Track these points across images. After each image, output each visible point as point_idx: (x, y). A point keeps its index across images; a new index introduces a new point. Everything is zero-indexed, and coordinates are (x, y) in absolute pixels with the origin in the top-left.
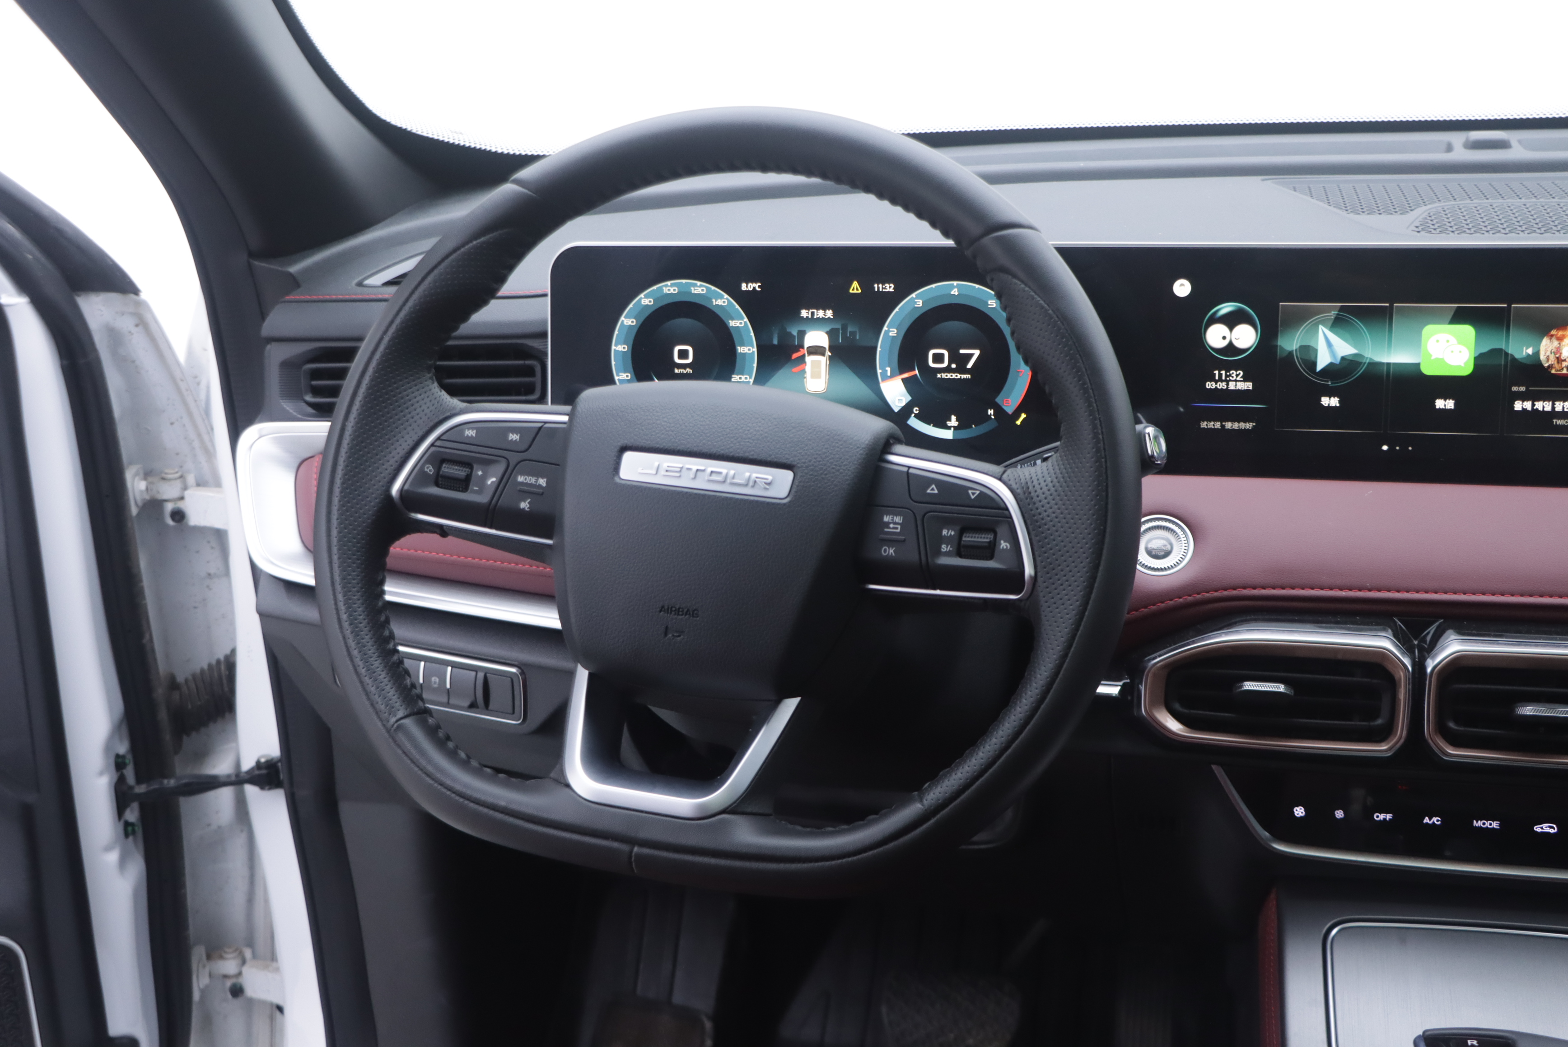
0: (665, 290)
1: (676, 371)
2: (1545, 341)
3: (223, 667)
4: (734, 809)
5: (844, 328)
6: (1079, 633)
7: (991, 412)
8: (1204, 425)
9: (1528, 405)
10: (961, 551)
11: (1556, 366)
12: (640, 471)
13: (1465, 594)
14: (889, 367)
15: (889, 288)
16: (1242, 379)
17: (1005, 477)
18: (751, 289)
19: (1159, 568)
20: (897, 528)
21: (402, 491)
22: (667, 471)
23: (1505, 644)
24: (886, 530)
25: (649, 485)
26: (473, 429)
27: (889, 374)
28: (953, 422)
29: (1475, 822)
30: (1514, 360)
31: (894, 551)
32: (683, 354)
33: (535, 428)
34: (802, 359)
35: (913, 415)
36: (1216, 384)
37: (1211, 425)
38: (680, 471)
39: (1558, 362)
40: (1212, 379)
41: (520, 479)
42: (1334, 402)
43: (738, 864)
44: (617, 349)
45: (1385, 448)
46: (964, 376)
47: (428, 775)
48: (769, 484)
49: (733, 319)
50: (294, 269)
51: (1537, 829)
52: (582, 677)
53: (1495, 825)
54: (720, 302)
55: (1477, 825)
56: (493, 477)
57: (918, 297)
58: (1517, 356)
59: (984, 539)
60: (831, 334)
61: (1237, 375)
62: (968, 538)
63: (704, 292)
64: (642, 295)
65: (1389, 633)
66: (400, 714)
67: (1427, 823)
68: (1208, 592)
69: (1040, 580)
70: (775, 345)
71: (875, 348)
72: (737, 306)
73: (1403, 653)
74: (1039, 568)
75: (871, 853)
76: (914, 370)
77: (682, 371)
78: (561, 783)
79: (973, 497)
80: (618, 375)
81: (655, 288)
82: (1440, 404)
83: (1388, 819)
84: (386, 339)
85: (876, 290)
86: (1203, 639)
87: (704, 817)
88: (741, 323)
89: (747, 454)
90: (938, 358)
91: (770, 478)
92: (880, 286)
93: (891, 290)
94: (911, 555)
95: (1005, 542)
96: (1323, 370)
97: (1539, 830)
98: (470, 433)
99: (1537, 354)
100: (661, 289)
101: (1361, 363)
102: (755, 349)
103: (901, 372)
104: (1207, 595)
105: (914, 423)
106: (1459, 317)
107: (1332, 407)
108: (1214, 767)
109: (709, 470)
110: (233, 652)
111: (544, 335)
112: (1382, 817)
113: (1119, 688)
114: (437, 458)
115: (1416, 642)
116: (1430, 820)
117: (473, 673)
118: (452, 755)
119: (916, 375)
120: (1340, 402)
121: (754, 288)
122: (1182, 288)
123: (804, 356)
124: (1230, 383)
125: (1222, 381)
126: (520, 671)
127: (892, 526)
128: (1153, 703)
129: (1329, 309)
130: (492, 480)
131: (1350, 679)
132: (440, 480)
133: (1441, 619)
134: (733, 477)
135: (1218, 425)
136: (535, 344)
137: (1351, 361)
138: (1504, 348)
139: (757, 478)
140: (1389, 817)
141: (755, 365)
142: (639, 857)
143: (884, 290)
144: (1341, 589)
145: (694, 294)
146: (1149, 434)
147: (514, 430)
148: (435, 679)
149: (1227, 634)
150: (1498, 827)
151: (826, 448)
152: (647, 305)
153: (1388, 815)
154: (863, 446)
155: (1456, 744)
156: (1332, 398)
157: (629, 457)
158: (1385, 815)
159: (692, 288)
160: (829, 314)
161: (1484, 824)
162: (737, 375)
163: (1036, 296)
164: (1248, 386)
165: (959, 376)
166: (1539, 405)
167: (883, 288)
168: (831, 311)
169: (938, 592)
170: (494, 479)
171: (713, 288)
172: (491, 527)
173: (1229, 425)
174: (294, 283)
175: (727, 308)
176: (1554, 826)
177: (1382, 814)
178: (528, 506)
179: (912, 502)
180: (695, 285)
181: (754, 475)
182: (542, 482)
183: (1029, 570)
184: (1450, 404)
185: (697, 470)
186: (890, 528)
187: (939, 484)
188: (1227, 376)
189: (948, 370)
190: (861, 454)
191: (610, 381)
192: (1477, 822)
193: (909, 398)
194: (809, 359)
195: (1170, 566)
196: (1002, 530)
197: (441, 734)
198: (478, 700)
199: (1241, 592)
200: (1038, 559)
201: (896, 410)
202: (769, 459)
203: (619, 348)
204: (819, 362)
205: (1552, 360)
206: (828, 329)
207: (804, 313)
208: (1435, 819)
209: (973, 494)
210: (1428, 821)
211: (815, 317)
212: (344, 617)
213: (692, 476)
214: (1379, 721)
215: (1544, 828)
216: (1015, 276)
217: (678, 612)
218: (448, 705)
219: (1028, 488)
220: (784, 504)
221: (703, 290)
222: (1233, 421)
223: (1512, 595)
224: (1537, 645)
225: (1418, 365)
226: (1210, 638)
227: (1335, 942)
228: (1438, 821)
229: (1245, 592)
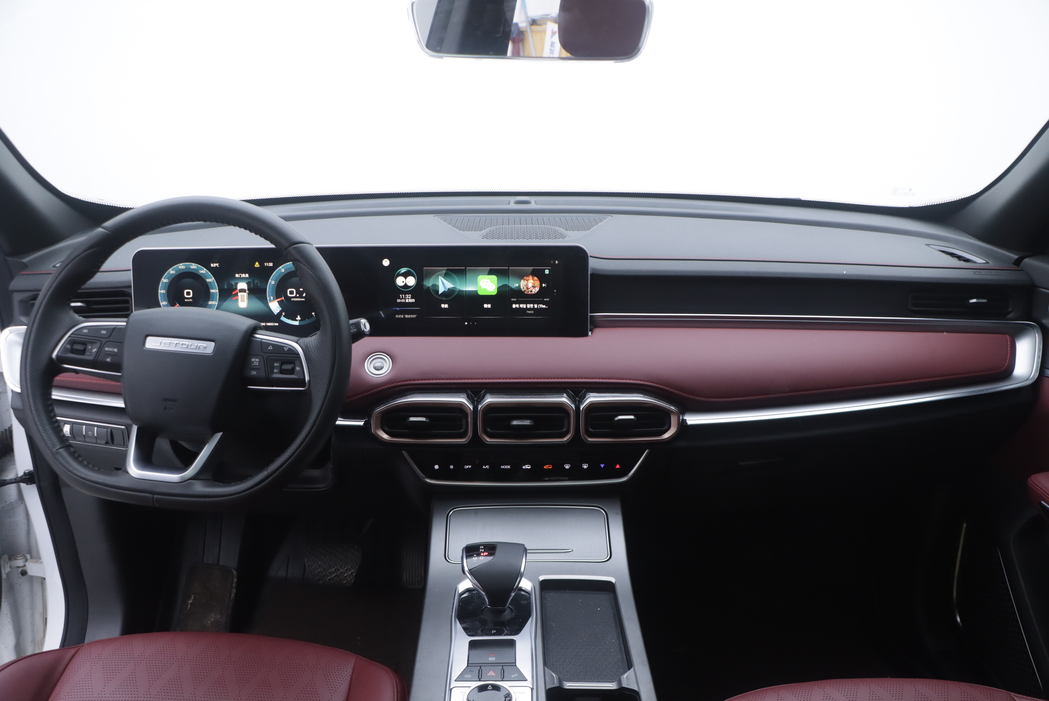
0: (180, 267)
1: (186, 300)
2: (522, 281)
3: (8, 432)
4: (195, 478)
5: (253, 281)
6: (325, 402)
7: (313, 314)
8: (397, 316)
9: (517, 306)
10: (282, 372)
11: (527, 290)
12: (154, 344)
13: (493, 379)
14: (272, 296)
15: (271, 264)
16: (411, 298)
17: (299, 342)
18: (215, 266)
19: (378, 374)
20: (256, 364)
21: (57, 356)
22: (164, 344)
23: (506, 398)
24: (253, 364)
25: (157, 350)
26: (87, 329)
27: (272, 299)
28: (299, 318)
30: (512, 288)
31: (256, 373)
32: (188, 293)
33: (112, 328)
34: (237, 294)
35: (283, 316)
36: (401, 300)
37: (400, 316)
38: (170, 344)
39: (527, 289)
40: (399, 298)
41: (107, 349)
42: (446, 306)
43: (195, 499)
44: (161, 292)
45: (466, 323)
46: (302, 299)
47: (70, 471)
48: (205, 348)
49: (208, 278)
50: (25, 260)
51: (524, 467)
52: (135, 429)
53: (509, 467)
54: (202, 272)
55: (502, 468)
56: (96, 349)
57: (282, 268)
58: (513, 287)
59: (289, 367)
60: (248, 284)
61: (409, 297)
62: (285, 367)
63: (196, 268)
64: (170, 270)
65: (465, 396)
66: (58, 447)
67: (484, 468)
68: (396, 383)
69: (311, 381)
70: (225, 289)
71: (266, 289)
72: (210, 273)
73: (470, 403)
74: (311, 378)
75: (247, 492)
76: (282, 297)
77: (188, 300)
79: (286, 350)
80: (162, 303)
81: (175, 266)
82: (486, 306)
84: (49, 293)
85: (266, 265)
86: (394, 402)
87: (183, 482)
88: (211, 280)
89: (196, 336)
90: (291, 293)
91: (205, 345)
92: (267, 264)
93: (272, 265)
94: (262, 374)
95: (298, 367)
96: (441, 294)
97: (524, 468)
98: (85, 331)
99: (519, 286)
100: (178, 267)
101: (455, 291)
102: (218, 291)
103: (277, 298)
105: (283, 319)
106: (491, 273)
107: (446, 308)
108: (403, 452)
109: (182, 343)
110: (11, 425)
111: (130, 287)
112: (467, 467)
113: (364, 422)
114: (72, 342)
115: (476, 399)
117: (106, 429)
118: (81, 463)
119: (283, 299)
120: (448, 306)
121: (216, 266)
122: (386, 263)
123: (237, 293)
124: (406, 299)
125: (403, 299)
126: (126, 427)
127: (255, 363)
128: (376, 428)
129: (442, 270)
130: (95, 350)
131: (455, 414)
132: (73, 351)
133: (485, 389)
134: (191, 346)
135: (402, 316)
136: (126, 290)
137: (452, 290)
138: (508, 284)
139: (200, 345)
140: (470, 467)
141: (218, 297)
142: (157, 499)
144: (447, 380)
145: (192, 269)
146: (362, 322)
147: (104, 329)
148: (90, 433)
149: (403, 399)
151: (228, 333)
152: (173, 274)
154: (243, 331)
155: (491, 436)
156: (445, 305)
157: (149, 339)
159: (191, 266)
160: (247, 275)
161: (505, 467)
162: (211, 301)
163: (309, 270)
164: (413, 300)
165: (300, 299)
166: (521, 306)
167: (268, 265)
168: (248, 274)
169: (274, 388)
170: (96, 350)
171: (200, 266)
172: (95, 369)
173: (406, 316)
174: (25, 266)
175: (205, 274)
176: (530, 466)
178: (110, 360)
179: (263, 353)
180: (192, 265)
181: (199, 344)
182: (116, 350)
183: (307, 378)
184: (489, 306)
185: (177, 343)
186: (254, 364)
187: (273, 345)
188: (405, 297)
189: (296, 297)
190: (242, 335)
191: (159, 306)
192: (502, 466)
193: (281, 309)
194: (240, 294)
195: (382, 373)
196: (297, 362)
197: (76, 455)
198: (109, 440)
200: (311, 374)
201: (276, 314)
202: (205, 338)
203: (162, 291)
204: (244, 295)
205: (525, 289)
206: (247, 282)
207: (237, 276)
208: (487, 466)
209: (286, 349)
211: (241, 277)
213: (174, 346)
214: (462, 430)
215: (526, 467)
216: (301, 262)
217: (170, 400)
218: (96, 443)
219: (308, 346)
220: (211, 356)
221: (195, 267)
222: (408, 314)
223: (510, 379)
224: (518, 398)
225: (477, 291)
226: (397, 401)
227: (452, 516)
228: (488, 467)
229: (411, 382)
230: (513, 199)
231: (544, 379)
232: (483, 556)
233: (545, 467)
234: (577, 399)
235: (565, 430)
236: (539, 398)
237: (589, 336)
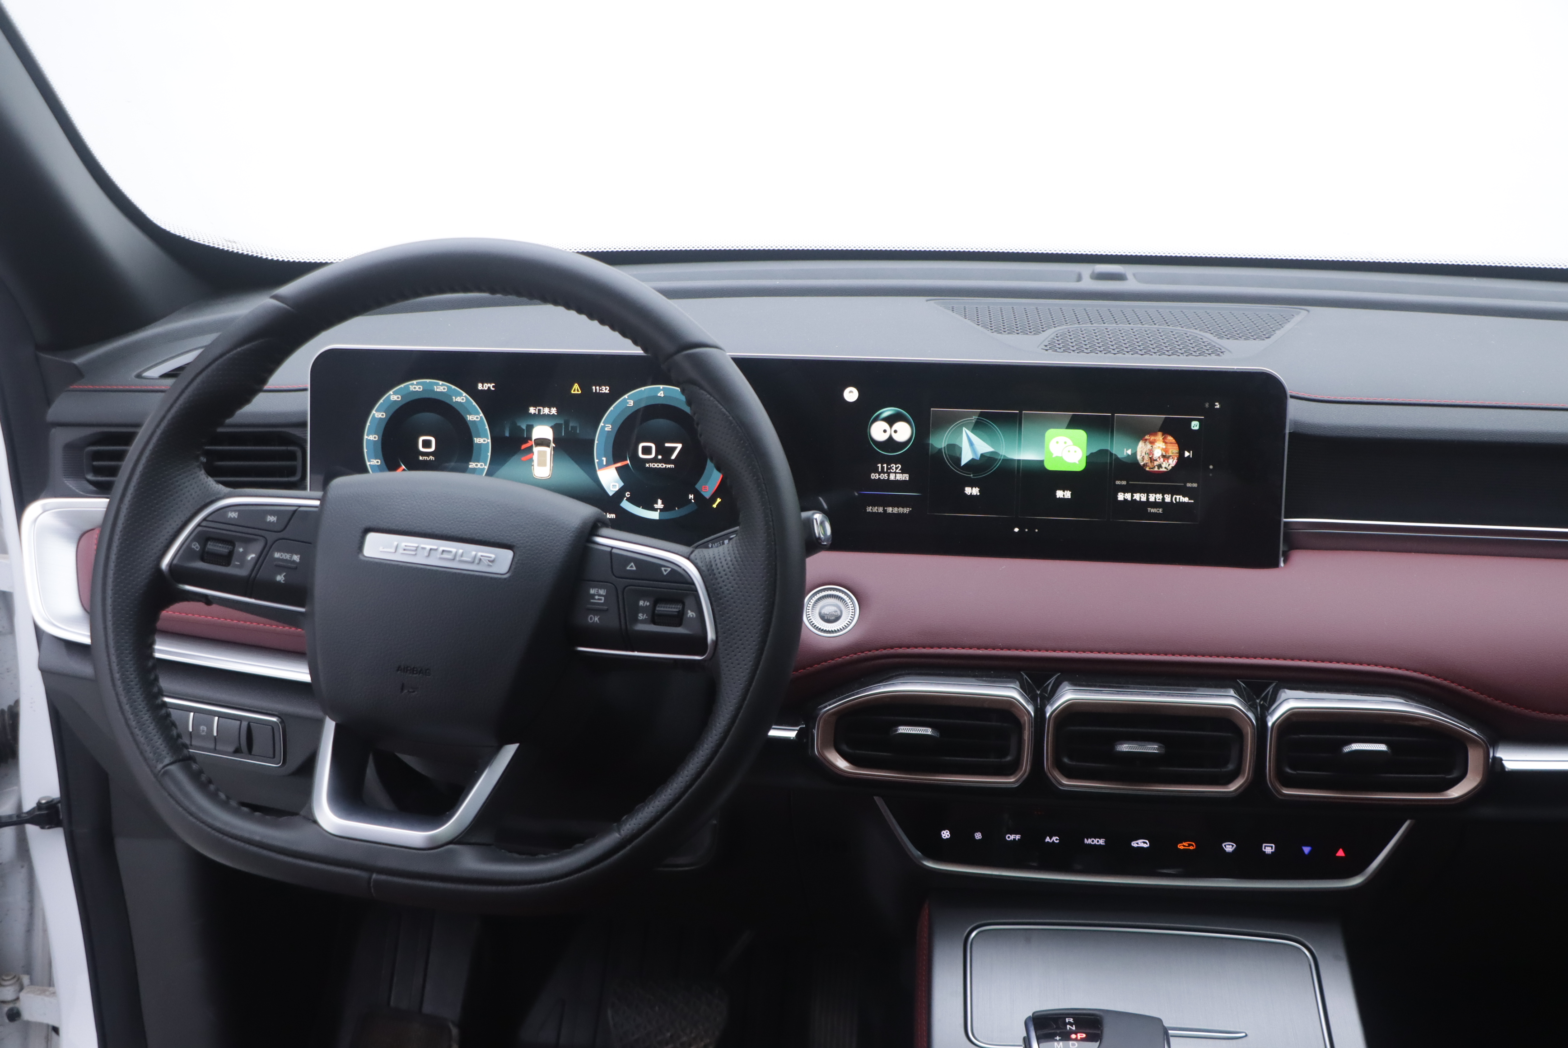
0: (412, 388)
1: (421, 458)
2: (1141, 444)
3: (9, 714)
4: (461, 839)
5: (567, 424)
6: (752, 688)
7: (691, 496)
8: (869, 509)
9: (1128, 496)
10: (655, 619)
11: (1150, 464)
12: (381, 549)
13: (1077, 652)
14: (605, 457)
15: (605, 390)
16: (900, 471)
17: (692, 556)
18: (486, 389)
19: (830, 630)
20: (601, 599)
21: (171, 565)
22: (404, 550)
23: (1108, 693)
24: (592, 601)
25: (389, 562)
26: (235, 511)
27: (605, 463)
28: (659, 505)
30: (1117, 458)
31: (599, 619)
32: (427, 444)
33: (290, 511)
34: (530, 450)
35: (625, 498)
36: (879, 475)
37: (875, 509)
38: (416, 550)
39: (1151, 462)
40: (876, 471)
41: (277, 555)
42: (975, 491)
43: (462, 887)
44: (369, 438)
45: (1016, 530)
46: (669, 466)
47: (191, 814)
48: (492, 561)
49: (470, 414)
50: (78, 361)
51: (1134, 844)
52: (330, 727)
53: (1102, 842)
54: (459, 399)
55: (1087, 843)
56: (253, 553)
57: (629, 398)
58: (1120, 456)
59: (672, 609)
60: (556, 429)
61: (896, 468)
62: (662, 608)
63: (446, 390)
64: (391, 392)
65: (1017, 685)
66: (167, 761)
67: (1048, 842)
68: (870, 651)
69: (720, 643)
70: (507, 437)
71: (593, 441)
72: (474, 403)
73: (1027, 702)
74: (719, 634)
75: (576, 876)
76: (627, 460)
77: (425, 458)
78: (310, 820)
79: (665, 573)
80: (369, 461)
81: (402, 386)
82: (1060, 494)
83: (1017, 839)
84: (159, 432)
85: (594, 391)
86: (865, 691)
87: (434, 847)
88: (477, 418)
89: (474, 536)
90: (647, 450)
91: (493, 556)
92: (598, 388)
93: (607, 391)
94: (613, 622)
95: (692, 611)
96: (966, 465)
97: (1136, 845)
98: (233, 515)
99: (1134, 454)
100: (407, 387)
101: (997, 459)
102: (489, 441)
103: (615, 462)
104: (870, 653)
105: (626, 505)
106: (1074, 423)
107: (973, 495)
108: (876, 798)
109: (441, 549)
110: (17, 702)
111: (303, 425)
112: (1012, 837)
113: (797, 732)
114: (203, 536)
115: (1039, 692)
116: (1050, 839)
117: (238, 722)
118: (213, 797)
119: (628, 464)
120: (979, 491)
121: (489, 388)
122: (851, 395)
123: (531, 447)
124: (891, 474)
125: (884, 473)
126: (280, 720)
127: (597, 597)
128: (825, 745)
129: (969, 415)
130: (251, 556)
131: (989, 723)
132: (205, 556)
133: (1058, 672)
134: (462, 556)
135: (881, 510)
136: (296, 432)
137: (989, 457)
138: (1109, 449)
139: (482, 556)
140: (1018, 837)
141: (489, 454)
142: (377, 882)
143: (601, 392)
144: (979, 648)
145: (437, 392)
146: (816, 519)
147: (272, 513)
148: (203, 728)
149: (885, 686)
150: (1104, 844)
151: (541, 531)
152: (395, 401)
153: (1017, 836)
154: (573, 529)
155: (1069, 776)
156: (974, 488)
157: (371, 537)
158: (1015, 835)
159: (435, 387)
160: (554, 411)
161: (1093, 841)
162: (474, 462)
163: (719, 405)
164: (906, 477)
165: (664, 466)
166: (1137, 496)
167: (600, 390)
168: (555, 409)
169: (636, 654)
170: (253, 555)
171: (453, 387)
172: (250, 597)
173: (890, 510)
174: (78, 373)
175: (465, 405)
176: (1147, 841)
177: (1013, 836)
178: (284, 579)
179: (614, 577)
180: (437, 384)
181: (480, 554)
182: (296, 558)
183: (711, 635)
184: (1068, 494)
185: (431, 549)
186: (595, 599)
187: (637, 561)
188: (888, 469)
189: (655, 460)
190: (571, 537)
191: (363, 469)
192: (1087, 840)
193: (622, 484)
194: (536, 450)
195: (839, 629)
196: (689, 601)
197: (203, 778)
198: (242, 746)
199: (898, 650)
200: (719, 626)
201: (611, 494)
202: (492, 540)
203: (370, 437)
204: (545, 452)
205: (1147, 460)
206: (553, 424)
207: (532, 410)
208: (1054, 838)
209: (665, 571)
210: (1049, 840)
211: (542, 413)
212: (117, 676)
213: (426, 554)
214: (1009, 758)
215: (1139, 843)
216: (702, 388)
217: (413, 671)
218: (215, 750)
219: (712, 566)
220: (505, 579)
221: (444, 389)
222: (893, 506)
223: (1114, 653)
225: (1042, 461)
226: (871, 690)
227: (974, 942)
228: (1056, 840)
229: (901, 651)
230: (1086, 270)
231: (1188, 655)
232: (1076, 1040)
233: (1181, 846)
234: (1258, 701)
235: (1231, 767)
236: (1178, 696)
237: (1280, 566)
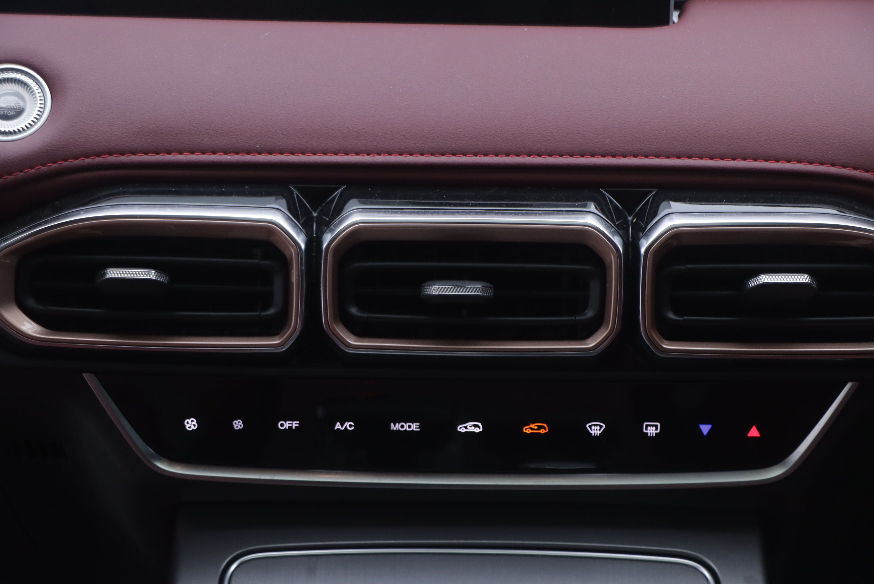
13: (368, 154)
19: (7, 131)
29: (392, 425)
51: (461, 429)
53: (415, 427)
55: (395, 429)
65: (282, 204)
67: (338, 429)
68: (66, 160)
73: (296, 229)
83: (294, 428)
86: (58, 218)
97: (463, 430)
104: (65, 163)
108: (84, 376)
112: (287, 425)
115: (315, 215)
116: (342, 426)
133: (344, 185)
140: (295, 424)
144: (226, 153)
149: (86, 211)
150: (418, 430)
153: (294, 422)
155: (359, 334)
158: (291, 422)
161: (402, 427)
176: (479, 424)
177: (288, 422)
192: (395, 425)
195: (17, 130)
199: (107, 158)
208: (347, 424)
210: (340, 427)
214: (271, 311)
215: (468, 427)
223: (422, 155)
224: (445, 212)
226: (66, 216)
227: (234, 577)
228: (350, 426)
231: (529, 155)
233: (527, 430)
234: (630, 218)
235: (590, 314)
236: (511, 214)
237: (671, 23)
